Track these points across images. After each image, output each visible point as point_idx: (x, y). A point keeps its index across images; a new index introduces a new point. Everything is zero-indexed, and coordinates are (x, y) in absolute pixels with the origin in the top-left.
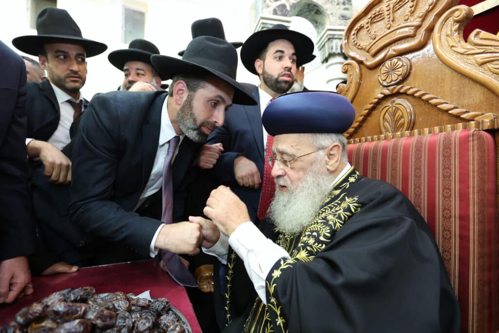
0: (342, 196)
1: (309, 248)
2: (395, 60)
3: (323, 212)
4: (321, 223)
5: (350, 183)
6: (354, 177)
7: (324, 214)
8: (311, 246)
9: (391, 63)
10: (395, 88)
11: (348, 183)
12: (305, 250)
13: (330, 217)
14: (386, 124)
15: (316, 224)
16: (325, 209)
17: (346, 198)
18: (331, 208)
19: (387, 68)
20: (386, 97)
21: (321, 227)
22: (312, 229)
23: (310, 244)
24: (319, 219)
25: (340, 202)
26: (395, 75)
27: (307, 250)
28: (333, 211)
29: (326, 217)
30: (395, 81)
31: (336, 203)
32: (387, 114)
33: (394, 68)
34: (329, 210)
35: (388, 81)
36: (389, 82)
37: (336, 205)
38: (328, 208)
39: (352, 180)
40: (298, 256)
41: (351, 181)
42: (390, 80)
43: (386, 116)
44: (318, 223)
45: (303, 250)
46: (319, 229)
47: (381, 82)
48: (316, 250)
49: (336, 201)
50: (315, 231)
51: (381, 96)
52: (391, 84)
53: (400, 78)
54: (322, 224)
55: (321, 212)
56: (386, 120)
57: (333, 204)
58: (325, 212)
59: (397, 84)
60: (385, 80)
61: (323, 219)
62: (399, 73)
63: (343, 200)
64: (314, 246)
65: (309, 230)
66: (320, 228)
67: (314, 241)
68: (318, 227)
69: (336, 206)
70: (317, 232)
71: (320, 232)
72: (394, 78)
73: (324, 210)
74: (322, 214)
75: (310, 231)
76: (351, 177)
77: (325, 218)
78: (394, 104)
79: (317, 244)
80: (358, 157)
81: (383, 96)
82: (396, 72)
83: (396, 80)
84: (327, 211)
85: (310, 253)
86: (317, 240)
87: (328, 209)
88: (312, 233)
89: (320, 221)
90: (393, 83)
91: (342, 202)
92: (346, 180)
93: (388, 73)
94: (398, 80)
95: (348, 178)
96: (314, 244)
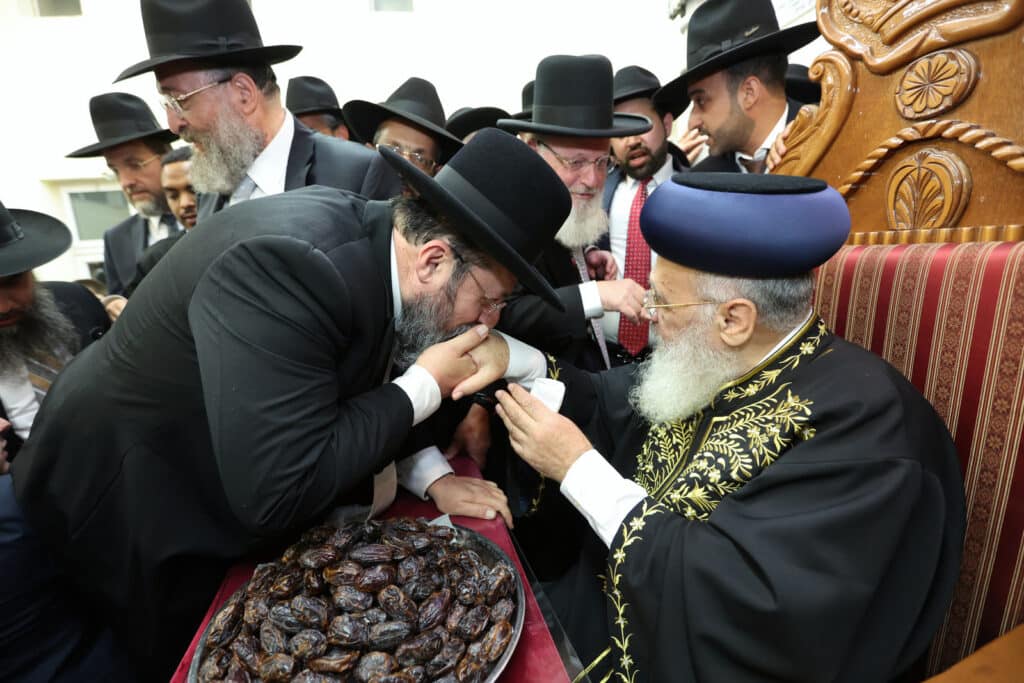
0: (780, 389)
1: (710, 488)
2: (941, 57)
3: (740, 417)
4: (737, 440)
5: (802, 357)
6: (812, 341)
7: (741, 422)
8: (713, 484)
9: (930, 64)
10: (932, 125)
11: (798, 356)
12: (703, 489)
13: (754, 432)
14: (901, 204)
15: (725, 440)
16: (746, 411)
17: (790, 392)
18: (757, 411)
19: (919, 76)
20: (908, 145)
21: (735, 450)
22: (717, 450)
23: (712, 480)
24: (733, 432)
25: (775, 400)
26: (936, 94)
27: (706, 489)
28: (758, 418)
29: (745, 429)
30: (935, 108)
31: (767, 401)
32: (905, 183)
33: (934, 78)
34: (753, 414)
35: (918, 106)
36: (918, 110)
37: (768, 405)
38: (751, 410)
39: (807, 349)
40: (690, 495)
41: (804, 353)
42: (922, 106)
43: (902, 188)
44: (729, 440)
45: (700, 487)
46: (730, 455)
47: (901, 108)
48: (723, 493)
49: (768, 398)
50: (722, 456)
51: (895, 141)
52: (923, 115)
53: (948, 102)
54: (738, 444)
55: (736, 416)
56: (903, 197)
57: (760, 402)
58: (745, 417)
59: (937, 116)
60: (911, 104)
61: (739, 432)
62: (948, 90)
63: (782, 397)
64: (719, 486)
65: (712, 449)
66: (733, 453)
67: (719, 477)
68: (730, 448)
69: (768, 409)
70: (727, 458)
71: (732, 461)
72: (933, 102)
73: (743, 413)
74: (738, 420)
75: (713, 452)
76: (806, 342)
77: (743, 432)
78: (927, 160)
79: (725, 483)
80: (830, 277)
81: (901, 141)
82: (937, 87)
83: (937, 107)
84: (748, 415)
85: (713, 495)
86: (726, 476)
87: (751, 413)
88: (716, 459)
89: (732, 436)
90: (929, 112)
91: (779, 401)
92: (794, 349)
93: (921, 91)
94: (941, 108)
95: (800, 345)
96: (721, 481)
